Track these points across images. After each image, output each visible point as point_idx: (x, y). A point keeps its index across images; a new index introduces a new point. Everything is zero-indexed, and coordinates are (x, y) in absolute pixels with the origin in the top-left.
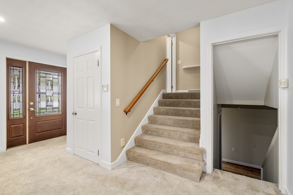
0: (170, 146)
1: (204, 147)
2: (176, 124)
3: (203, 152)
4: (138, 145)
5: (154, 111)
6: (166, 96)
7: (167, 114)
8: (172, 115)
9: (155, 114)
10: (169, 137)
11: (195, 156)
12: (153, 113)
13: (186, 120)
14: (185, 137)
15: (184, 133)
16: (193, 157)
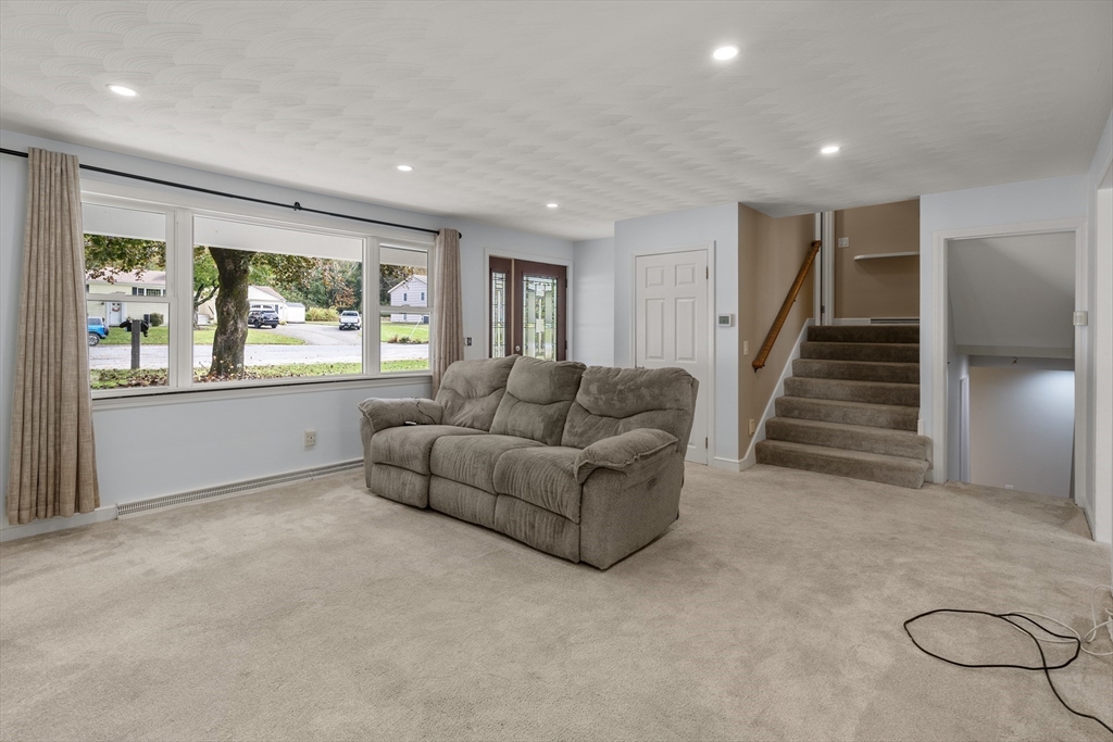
0: (853, 436)
1: (929, 435)
2: (857, 397)
3: (926, 443)
4: (774, 436)
5: (793, 369)
6: (815, 334)
7: (829, 375)
8: (842, 379)
9: (795, 375)
10: (845, 420)
11: (910, 450)
12: (791, 375)
13: (883, 388)
14: (882, 420)
15: (880, 412)
16: (904, 453)
